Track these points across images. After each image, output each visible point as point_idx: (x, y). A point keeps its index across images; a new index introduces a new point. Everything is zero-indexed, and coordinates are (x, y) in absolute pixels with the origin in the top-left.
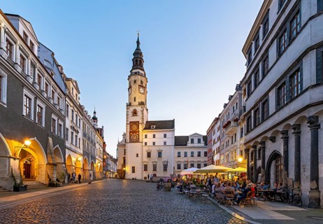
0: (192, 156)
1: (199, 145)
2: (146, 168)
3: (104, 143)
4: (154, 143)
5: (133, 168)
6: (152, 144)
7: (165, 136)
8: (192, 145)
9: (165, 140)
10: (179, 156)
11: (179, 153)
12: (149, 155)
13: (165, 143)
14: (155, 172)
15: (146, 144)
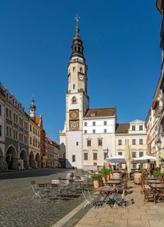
0: (134, 144)
1: (141, 132)
2: (86, 157)
3: (44, 132)
4: (94, 131)
5: (74, 157)
6: (92, 132)
7: (105, 123)
8: (134, 132)
9: (105, 127)
10: (120, 144)
11: (120, 141)
12: (89, 143)
13: (105, 130)
14: (95, 161)
15: (86, 131)
